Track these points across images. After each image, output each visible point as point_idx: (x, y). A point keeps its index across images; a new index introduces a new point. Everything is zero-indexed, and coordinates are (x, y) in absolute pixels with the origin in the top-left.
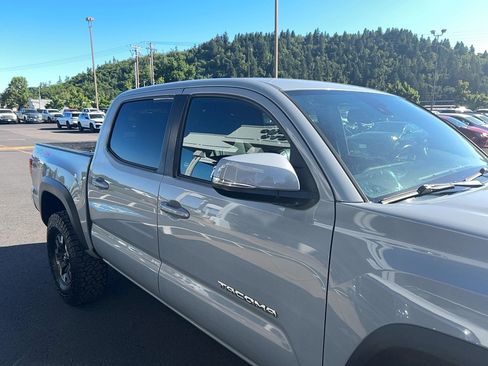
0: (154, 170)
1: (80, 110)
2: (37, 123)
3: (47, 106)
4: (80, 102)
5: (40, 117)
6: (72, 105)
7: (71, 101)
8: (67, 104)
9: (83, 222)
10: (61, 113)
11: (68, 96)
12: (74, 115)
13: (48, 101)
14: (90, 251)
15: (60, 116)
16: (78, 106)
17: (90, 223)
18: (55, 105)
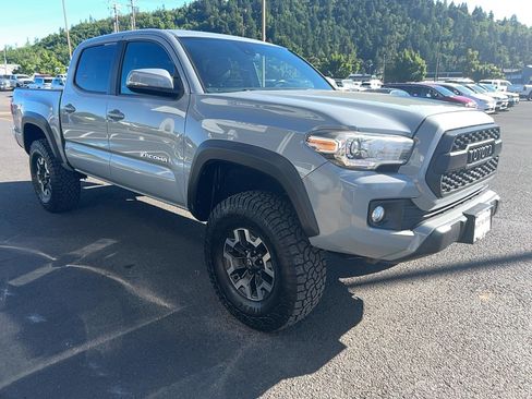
0: (105, 93)
1: (53, 76)
2: (4, 90)
3: (15, 72)
4: (53, 67)
5: (8, 84)
6: (43, 70)
7: (42, 66)
8: (37, 70)
9: (59, 142)
10: (31, 79)
11: (39, 61)
12: (46, 81)
13: (15, 66)
14: (65, 165)
15: (30, 82)
16: (50, 72)
17: (64, 141)
18: (23, 70)
